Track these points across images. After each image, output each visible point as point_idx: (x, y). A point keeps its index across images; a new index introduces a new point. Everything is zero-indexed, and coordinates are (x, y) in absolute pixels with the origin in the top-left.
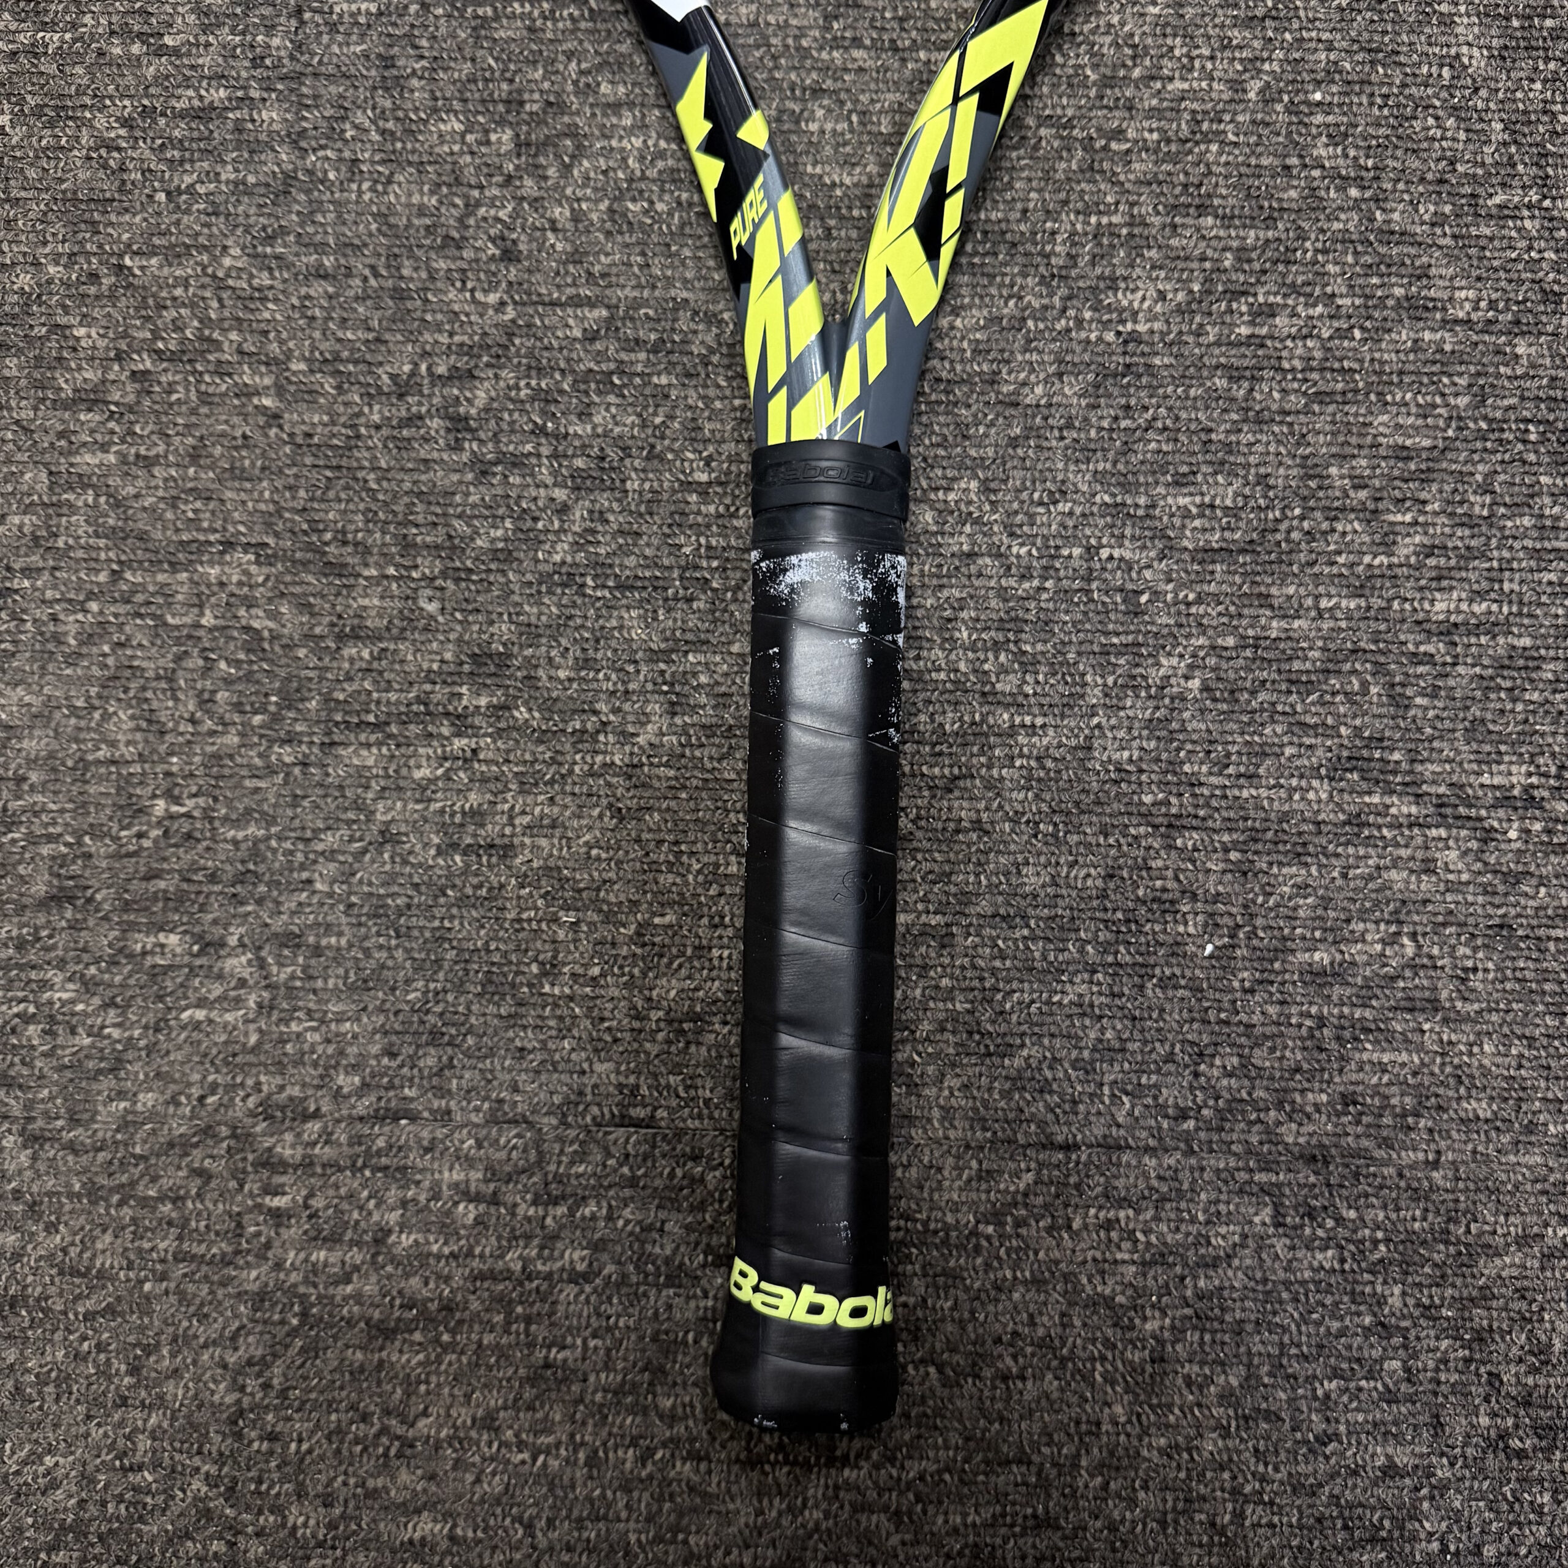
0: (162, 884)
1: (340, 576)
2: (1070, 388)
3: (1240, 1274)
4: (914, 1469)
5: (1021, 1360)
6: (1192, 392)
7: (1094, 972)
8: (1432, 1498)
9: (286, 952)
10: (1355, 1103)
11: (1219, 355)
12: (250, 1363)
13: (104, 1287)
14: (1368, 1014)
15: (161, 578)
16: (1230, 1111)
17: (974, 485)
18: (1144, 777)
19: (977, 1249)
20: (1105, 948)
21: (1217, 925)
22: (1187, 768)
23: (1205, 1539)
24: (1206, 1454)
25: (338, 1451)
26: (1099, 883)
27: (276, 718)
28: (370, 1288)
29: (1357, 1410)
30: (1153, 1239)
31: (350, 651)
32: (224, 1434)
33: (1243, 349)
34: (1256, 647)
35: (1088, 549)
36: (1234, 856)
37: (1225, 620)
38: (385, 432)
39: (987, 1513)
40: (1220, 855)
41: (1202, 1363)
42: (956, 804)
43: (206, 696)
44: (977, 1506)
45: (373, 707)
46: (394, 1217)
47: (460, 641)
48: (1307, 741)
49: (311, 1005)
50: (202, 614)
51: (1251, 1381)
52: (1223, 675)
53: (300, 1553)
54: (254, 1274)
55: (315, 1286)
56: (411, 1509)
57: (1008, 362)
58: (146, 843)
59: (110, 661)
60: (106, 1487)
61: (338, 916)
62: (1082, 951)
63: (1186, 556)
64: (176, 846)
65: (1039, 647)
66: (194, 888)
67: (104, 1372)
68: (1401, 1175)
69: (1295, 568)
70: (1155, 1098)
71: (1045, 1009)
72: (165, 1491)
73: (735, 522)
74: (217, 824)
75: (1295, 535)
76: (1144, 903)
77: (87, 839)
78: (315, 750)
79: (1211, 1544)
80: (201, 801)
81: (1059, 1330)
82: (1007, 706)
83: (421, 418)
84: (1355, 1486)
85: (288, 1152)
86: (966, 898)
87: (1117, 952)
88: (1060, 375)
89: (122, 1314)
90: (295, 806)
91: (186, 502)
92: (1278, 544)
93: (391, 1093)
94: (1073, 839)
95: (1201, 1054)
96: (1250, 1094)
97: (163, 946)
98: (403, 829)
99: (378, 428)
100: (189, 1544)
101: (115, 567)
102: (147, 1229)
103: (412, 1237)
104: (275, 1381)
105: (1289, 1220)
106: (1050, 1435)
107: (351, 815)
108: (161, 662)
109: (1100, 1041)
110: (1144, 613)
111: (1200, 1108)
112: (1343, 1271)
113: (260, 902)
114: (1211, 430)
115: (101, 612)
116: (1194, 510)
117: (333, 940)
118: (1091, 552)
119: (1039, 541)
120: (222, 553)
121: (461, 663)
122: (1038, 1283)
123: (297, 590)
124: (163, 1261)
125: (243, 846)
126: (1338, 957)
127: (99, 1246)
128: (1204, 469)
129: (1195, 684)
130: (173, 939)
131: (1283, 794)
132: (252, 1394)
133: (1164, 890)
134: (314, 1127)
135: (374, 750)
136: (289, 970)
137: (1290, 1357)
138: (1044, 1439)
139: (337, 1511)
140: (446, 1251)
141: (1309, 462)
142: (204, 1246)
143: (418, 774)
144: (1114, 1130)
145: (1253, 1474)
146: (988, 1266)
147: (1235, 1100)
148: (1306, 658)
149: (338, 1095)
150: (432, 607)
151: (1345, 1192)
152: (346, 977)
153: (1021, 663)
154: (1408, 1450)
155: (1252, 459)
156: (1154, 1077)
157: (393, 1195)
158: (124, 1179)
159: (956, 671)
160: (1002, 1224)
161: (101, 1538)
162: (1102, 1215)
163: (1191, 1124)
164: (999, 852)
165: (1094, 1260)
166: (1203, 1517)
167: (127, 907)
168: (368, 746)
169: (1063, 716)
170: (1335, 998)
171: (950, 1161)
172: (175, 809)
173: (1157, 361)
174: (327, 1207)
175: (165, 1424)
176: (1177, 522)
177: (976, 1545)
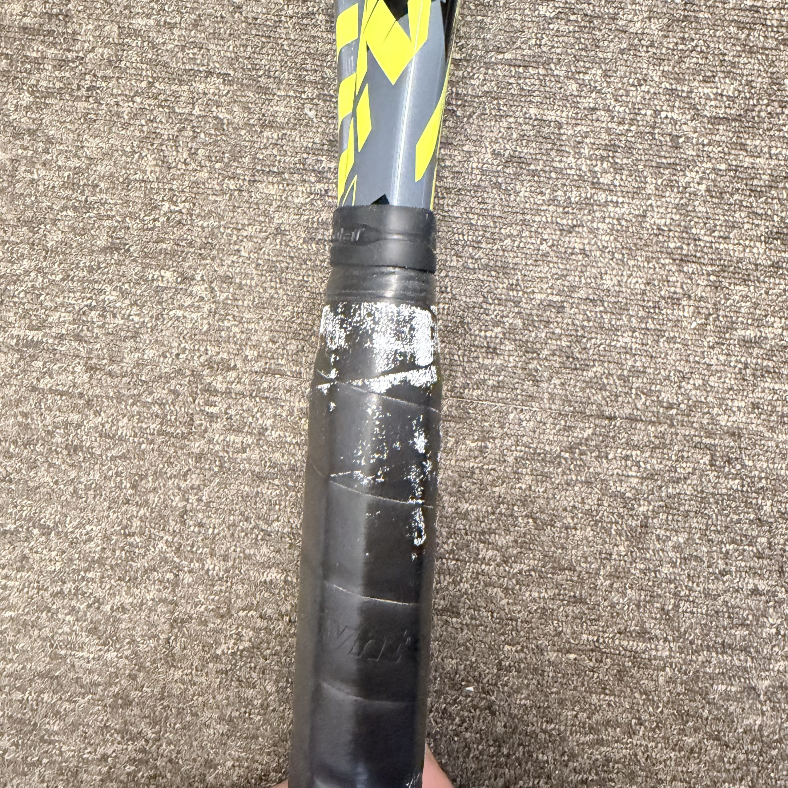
0: (164, 246)
1: (265, 94)
2: (654, 26)
3: (690, 487)
4: (517, 567)
5: (576, 520)
6: (718, 34)
7: (634, 332)
8: (775, 607)
9: (224, 285)
10: (758, 408)
11: (733, 15)
12: (192, 488)
13: (122, 445)
14: (771, 364)
15: (173, 87)
16: (695, 406)
17: (599, 72)
18: (671, 234)
19: (559, 464)
20: (642, 320)
21: (699, 313)
22: (694, 231)
23: (658, 616)
24: (663, 574)
25: (233, 535)
26: (643, 287)
27: (228, 165)
28: (255, 456)
29: (741, 560)
30: (648, 466)
31: (267, 133)
32: (177, 522)
33: (747, 12)
34: (736, 171)
35: (655, 111)
36: (712, 278)
37: (722, 155)
38: (294, 20)
39: (551, 593)
40: (705, 277)
41: (666, 530)
42: (573, 240)
43: (193, 151)
44: (546, 589)
45: (277, 163)
46: (269, 422)
47: (323, 133)
48: (756, 222)
49: (235, 313)
50: (194, 108)
51: (689, 541)
52: (718, 184)
53: (210, 583)
54: (197, 444)
55: (227, 452)
56: (266, 566)
57: (623, 9)
58: (158, 224)
59: (145, 129)
60: (116, 543)
61: (251, 270)
62: (630, 321)
63: (705, 120)
64: (172, 226)
65: (625, 161)
66: (180, 249)
67: (119, 487)
68: (777, 447)
69: (761, 131)
70: (658, 397)
71: (607, 348)
72: (145, 547)
73: (472, 82)
74: (194, 217)
75: (763, 114)
76: (664, 298)
77: (127, 219)
78: (246, 183)
79: (661, 618)
80: (187, 205)
81: (596, 507)
82: (605, 190)
83: (313, 14)
84: (736, 597)
85: (219, 386)
86: (573, 289)
87: (647, 323)
88: (650, 18)
89: (130, 459)
90: (234, 212)
91: (189, 49)
92: (753, 118)
93: (272, 361)
94: (631, 263)
95: (684, 378)
96: (706, 399)
97: (163, 277)
98: (287, 228)
99: (291, 17)
100: (155, 573)
101: (150, 80)
102: (145, 418)
103: (278, 433)
104: (204, 498)
105: (718, 463)
106: (586, 558)
107: (262, 218)
108: (171, 132)
109: (634, 367)
110: (680, 148)
111: (680, 404)
112: (742, 491)
113: (213, 259)
114: (725, 54)
115: (142, 103)
116: (712, 96)
117: (248, 282)
118: (657, 113)
119: (630, 105)
120: (206, 77)
121: (323, 145)
122: (588, 483)
123: (244, 99)
124: (153, 434)
125: (207, 230)
126: (759, 334)
127: (120, 424)
128: (720, 74)
129: (703, 187)
130: (168, 274)
131: (741, 248)
132: (192, 504)
133: (675, 293)
134: (232, 375)
135: (276, 186)
136: (225, 295)
137: (711, 531)
138: (583, 560)
139: (230, 564)
140: (294, 441)
141: (775, 76)
142: (173, 429)
143: (296, 201)
144: (635, 411)
145: (686, 587)
146: (564, 473)
147: (697, 401)
148: (761, 179)
149: (245, 359)
150: (312, 114)
151: (748, 452)
152: (254, 301)
153: (615, 169)
154: (765, 582)
155: (745, 72)
156: (658, 387)
157: (270, 411)
158: (136, 392)
159: (580, 170)
160: (574, 453)
161: (112, 567)
162: (624, 453)
163: (674, 412)
164: (593, 266)
165: (618, 474)
166: (659, 605)
167: (146, 256)
168: (273, 184)
169: (633, 198)
170: (754, 355)
171: (551, 420)
172: (173, 207)
173: (701, 15)
174: (236, 415)
175: (148, 514)
176: (703, 101)
177: (544, 608)
